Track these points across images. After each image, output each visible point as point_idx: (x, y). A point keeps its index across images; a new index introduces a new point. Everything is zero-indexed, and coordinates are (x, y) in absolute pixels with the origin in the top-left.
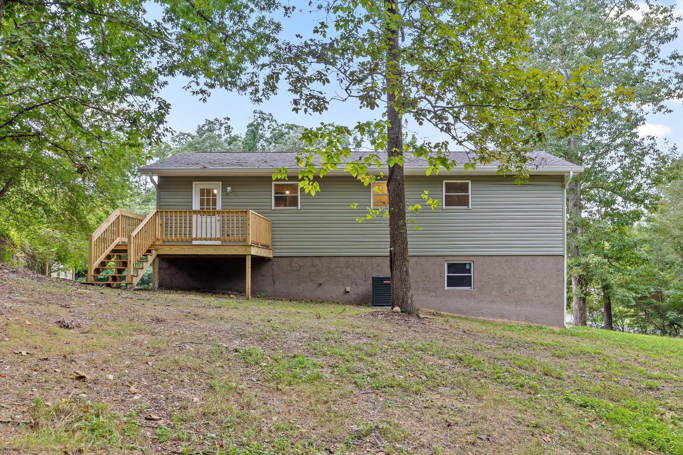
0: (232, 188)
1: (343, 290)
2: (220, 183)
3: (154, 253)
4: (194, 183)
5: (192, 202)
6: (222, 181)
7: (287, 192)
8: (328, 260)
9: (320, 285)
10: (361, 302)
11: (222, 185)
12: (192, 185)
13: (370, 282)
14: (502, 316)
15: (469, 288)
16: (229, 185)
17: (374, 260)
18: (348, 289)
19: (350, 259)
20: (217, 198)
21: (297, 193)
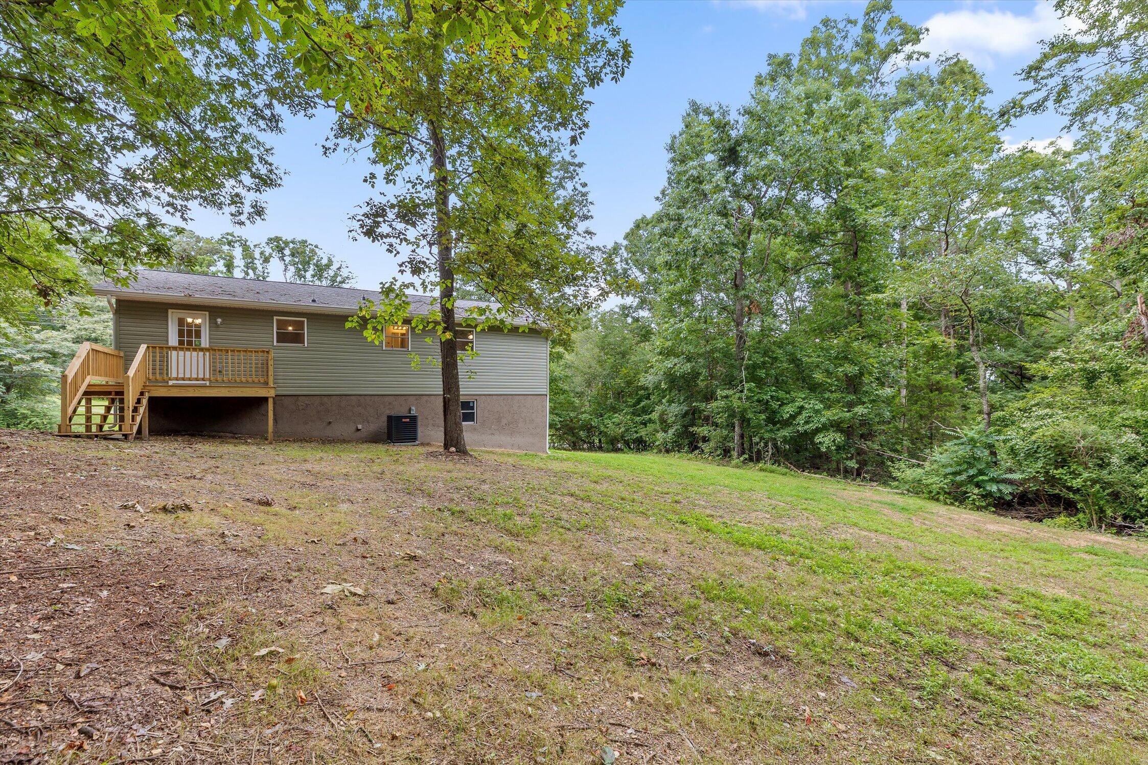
0: (223, 320)
1: (354, 428)
2: (207, 313)
3: (147, 395)
4: (170, 311)
5: (167, 333)
6: (210, 312)
7: (290, 328)
8: (338, 398)
9: (330, 423)
10: (374, 439)
11: (210, 315)
12: (167, 313)
13: (385, 419)
14: (500, 446)
15: (471, 423)
16: (219, 317)
17: (387, 399)
18: (360, 427)
19: (362, 398)
20: (203, 329)
21: (303, 330)
